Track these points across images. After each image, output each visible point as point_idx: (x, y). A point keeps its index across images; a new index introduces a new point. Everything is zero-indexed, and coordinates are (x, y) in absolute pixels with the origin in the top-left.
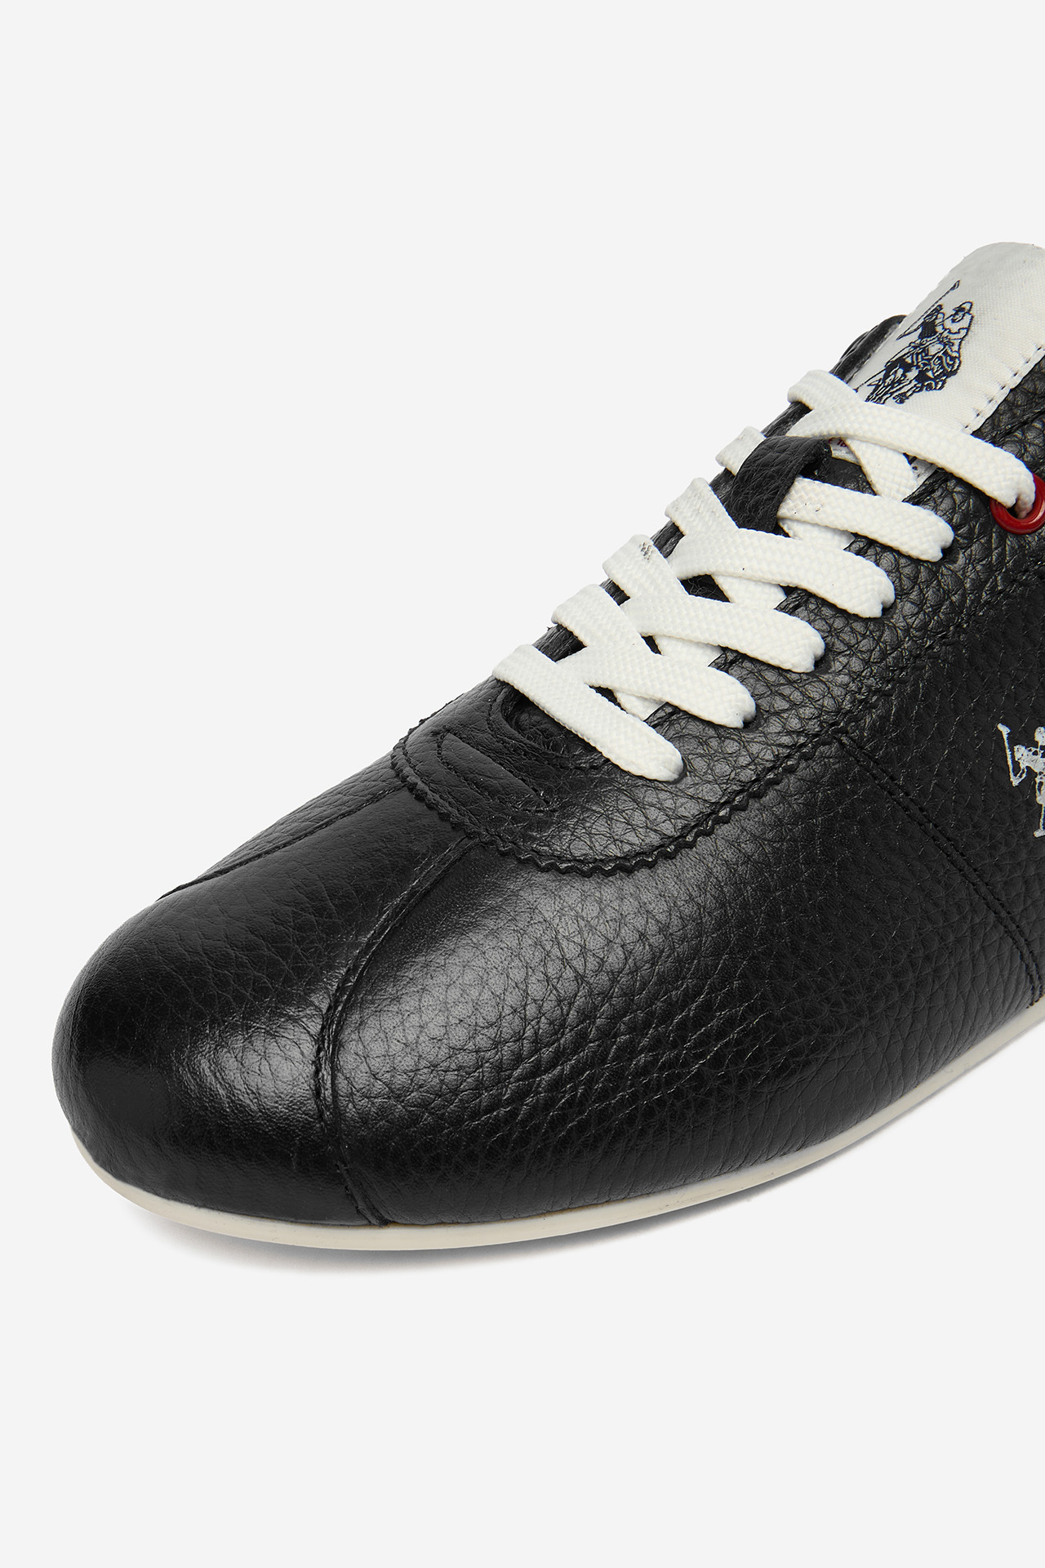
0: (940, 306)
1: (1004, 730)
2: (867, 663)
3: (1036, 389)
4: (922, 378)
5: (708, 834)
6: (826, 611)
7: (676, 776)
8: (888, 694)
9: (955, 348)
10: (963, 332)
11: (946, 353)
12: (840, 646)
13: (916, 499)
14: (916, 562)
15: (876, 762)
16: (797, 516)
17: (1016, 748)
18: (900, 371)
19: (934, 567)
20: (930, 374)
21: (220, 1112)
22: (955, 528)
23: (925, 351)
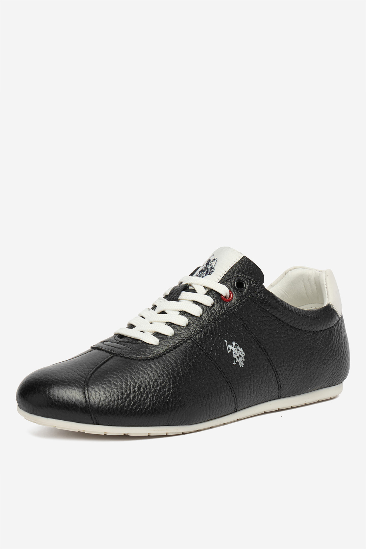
0: (210, 259)
1: (226, 341)
2: (197, 325)
3: (229, 275)
4: (207, 273)
5: (165, 354)
6: (189, 316)
7: (158, 345)
8: (201, 331)
9: (213, 267)
10: (215, 264)
11: (211, 268)
12: (191, 322)
13: (206, 294)
14: (207, 306)
15: (199, 344)
16: (182, 298)
17: (229, 345)
18: (202, 272)
19: (210, 308)
20: (208, 272)
21: (60, 402)
22: (214, 300)
23: (207, 268)
